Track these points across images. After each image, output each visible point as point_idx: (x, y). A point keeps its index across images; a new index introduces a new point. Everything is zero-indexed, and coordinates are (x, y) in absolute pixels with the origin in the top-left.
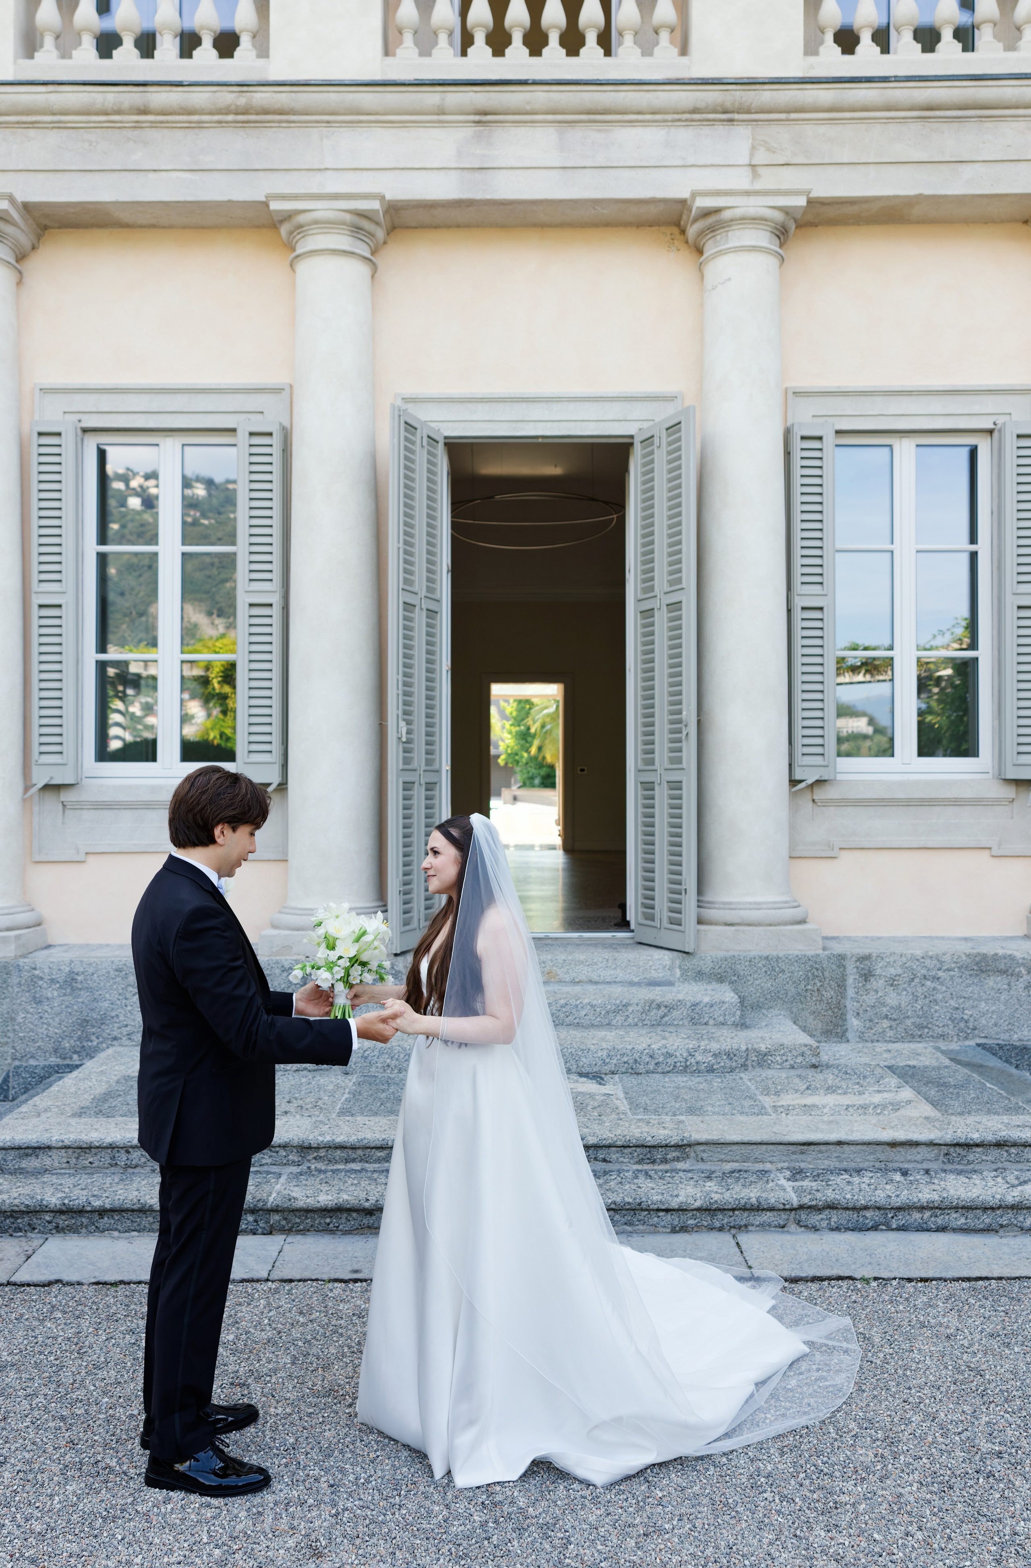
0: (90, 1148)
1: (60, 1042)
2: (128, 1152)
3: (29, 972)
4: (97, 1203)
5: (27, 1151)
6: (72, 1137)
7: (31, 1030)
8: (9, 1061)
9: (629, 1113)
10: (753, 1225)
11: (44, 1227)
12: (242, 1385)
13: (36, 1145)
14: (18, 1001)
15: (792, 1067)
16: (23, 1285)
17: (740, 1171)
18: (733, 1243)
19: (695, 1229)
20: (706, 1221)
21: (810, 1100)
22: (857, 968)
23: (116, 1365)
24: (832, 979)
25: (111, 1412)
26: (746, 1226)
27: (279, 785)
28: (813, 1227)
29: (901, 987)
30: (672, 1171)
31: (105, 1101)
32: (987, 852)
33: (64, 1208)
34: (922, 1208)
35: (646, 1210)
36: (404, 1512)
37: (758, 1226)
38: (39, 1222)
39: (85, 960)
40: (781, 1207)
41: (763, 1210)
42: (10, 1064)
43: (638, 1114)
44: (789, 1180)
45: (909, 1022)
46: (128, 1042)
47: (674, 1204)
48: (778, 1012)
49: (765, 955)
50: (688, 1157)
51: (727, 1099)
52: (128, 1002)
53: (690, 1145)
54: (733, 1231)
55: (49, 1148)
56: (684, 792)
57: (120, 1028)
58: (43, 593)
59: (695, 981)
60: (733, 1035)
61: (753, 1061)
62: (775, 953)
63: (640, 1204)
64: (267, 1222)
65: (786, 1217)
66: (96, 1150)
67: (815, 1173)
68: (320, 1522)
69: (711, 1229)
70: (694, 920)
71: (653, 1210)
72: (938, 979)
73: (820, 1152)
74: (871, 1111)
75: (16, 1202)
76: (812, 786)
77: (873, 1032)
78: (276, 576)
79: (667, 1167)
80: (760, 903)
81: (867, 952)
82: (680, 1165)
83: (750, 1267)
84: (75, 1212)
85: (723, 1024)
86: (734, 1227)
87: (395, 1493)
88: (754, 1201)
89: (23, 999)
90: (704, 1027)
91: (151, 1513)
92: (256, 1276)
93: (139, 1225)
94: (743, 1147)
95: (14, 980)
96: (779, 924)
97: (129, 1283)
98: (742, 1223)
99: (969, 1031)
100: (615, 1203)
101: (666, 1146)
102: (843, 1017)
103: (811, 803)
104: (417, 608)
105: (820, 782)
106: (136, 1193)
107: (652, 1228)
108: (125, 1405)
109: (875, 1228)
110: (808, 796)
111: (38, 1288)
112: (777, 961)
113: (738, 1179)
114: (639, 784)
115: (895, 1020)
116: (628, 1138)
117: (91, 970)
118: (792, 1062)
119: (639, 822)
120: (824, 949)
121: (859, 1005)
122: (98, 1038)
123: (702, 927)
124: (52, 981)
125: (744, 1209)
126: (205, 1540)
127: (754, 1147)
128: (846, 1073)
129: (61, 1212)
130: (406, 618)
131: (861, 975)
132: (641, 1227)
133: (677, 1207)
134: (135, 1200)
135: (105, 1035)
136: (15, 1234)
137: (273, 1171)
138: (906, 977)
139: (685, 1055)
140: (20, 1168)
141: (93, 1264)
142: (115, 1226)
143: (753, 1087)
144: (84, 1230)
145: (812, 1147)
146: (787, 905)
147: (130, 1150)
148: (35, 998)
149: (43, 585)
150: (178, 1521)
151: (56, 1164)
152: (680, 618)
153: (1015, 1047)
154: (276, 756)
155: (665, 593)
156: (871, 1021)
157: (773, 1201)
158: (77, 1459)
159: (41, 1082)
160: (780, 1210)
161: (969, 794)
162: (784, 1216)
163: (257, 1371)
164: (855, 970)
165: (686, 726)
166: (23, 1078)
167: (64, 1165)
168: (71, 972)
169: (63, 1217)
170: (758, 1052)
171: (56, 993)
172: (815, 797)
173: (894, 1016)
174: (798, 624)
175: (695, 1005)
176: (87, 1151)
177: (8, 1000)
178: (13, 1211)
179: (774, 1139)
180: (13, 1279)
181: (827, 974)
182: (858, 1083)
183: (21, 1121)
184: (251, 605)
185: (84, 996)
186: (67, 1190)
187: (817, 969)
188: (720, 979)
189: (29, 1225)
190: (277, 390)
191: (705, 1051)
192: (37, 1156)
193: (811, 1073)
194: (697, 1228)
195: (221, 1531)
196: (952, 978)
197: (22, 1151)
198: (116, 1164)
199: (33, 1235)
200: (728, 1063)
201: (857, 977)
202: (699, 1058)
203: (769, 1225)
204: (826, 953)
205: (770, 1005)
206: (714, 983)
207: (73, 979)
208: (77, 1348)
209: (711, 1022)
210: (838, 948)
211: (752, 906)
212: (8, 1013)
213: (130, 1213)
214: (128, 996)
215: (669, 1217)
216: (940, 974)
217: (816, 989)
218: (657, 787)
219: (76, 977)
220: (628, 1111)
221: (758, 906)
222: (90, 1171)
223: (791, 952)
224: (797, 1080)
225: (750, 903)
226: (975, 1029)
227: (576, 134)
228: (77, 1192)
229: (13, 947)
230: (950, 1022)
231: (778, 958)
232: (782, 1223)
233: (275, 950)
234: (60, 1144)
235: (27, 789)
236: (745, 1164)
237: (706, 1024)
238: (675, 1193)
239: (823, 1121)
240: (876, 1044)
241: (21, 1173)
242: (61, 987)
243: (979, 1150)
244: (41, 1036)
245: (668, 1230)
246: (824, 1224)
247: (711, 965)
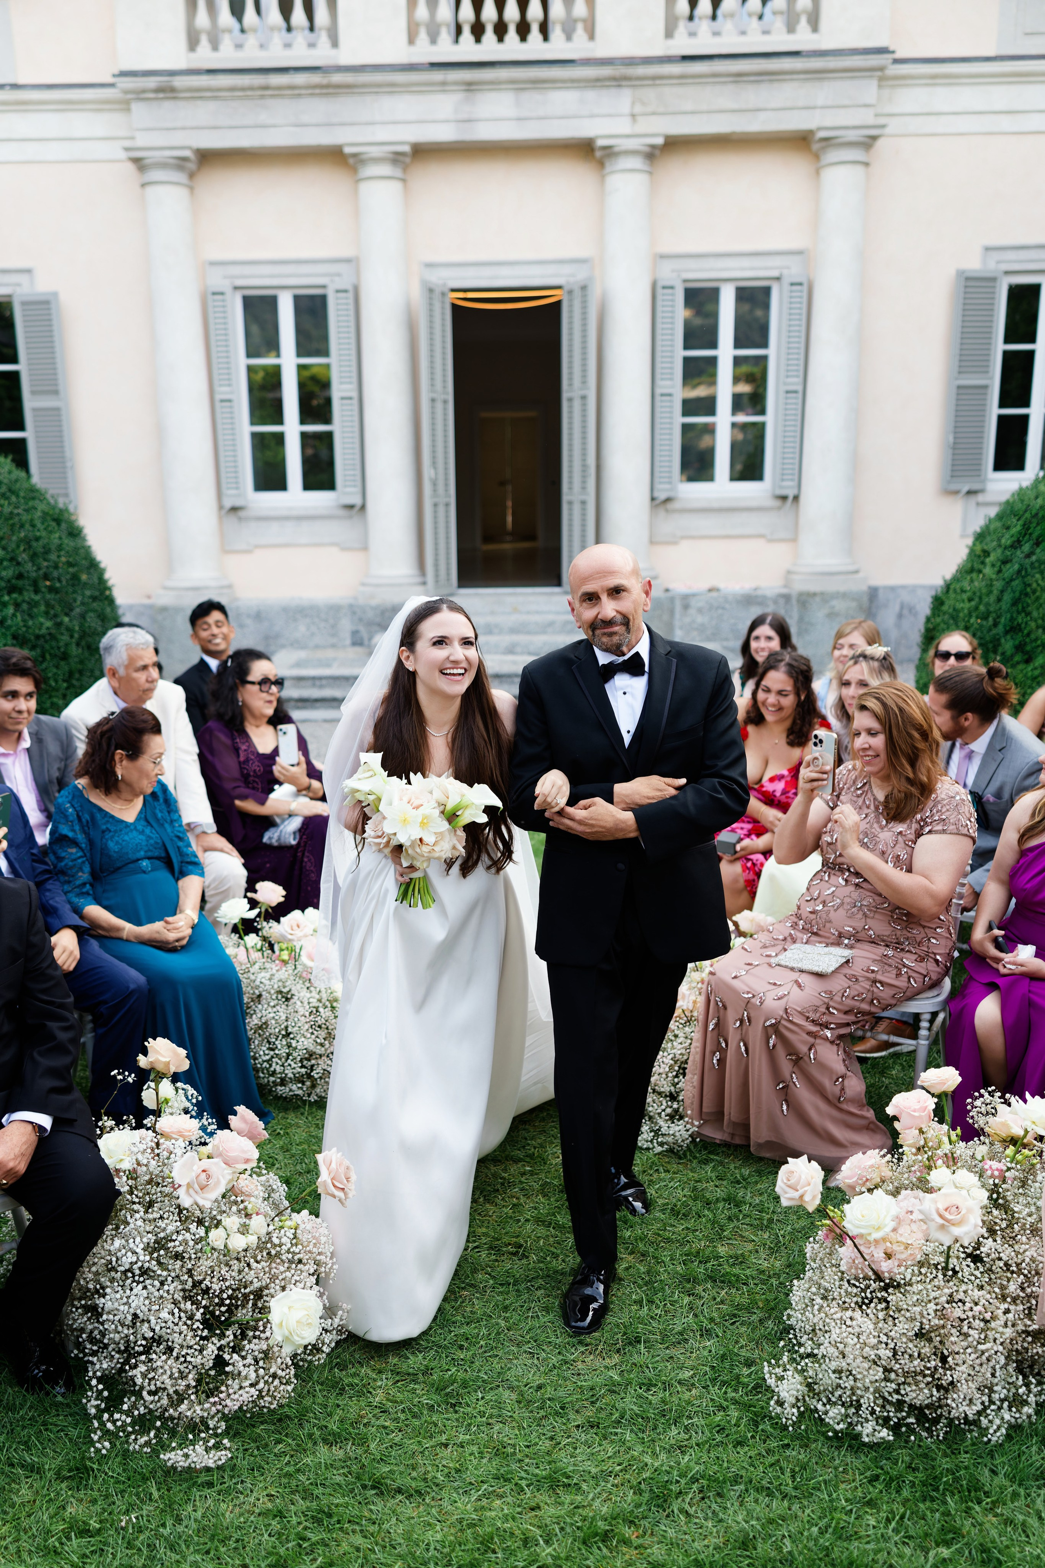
24: (668, 609)
27: (362, 506)
29: (704, 613)
45: (708, 632)
56: (590, 506)
57: (286, 640)
58: (222, 394)
72: (725, 608)
76: (663, 502)
78: (354, 380)
104: (439, 400)
105: (668, 500)
110: (663, 507)
117: (269, 609)
119: (566, 524)
121: (682, 623)
130: (433, 409)
138: (708, 607)
149: (221, 388)
152: (588, 405)
154: (358, 489)
155: (579, 387)
156: (688, 631)
161: (754, 504)
164: (680, 604)
172: (666, 508)
173: (701, 629)
174: (658, 404)
176: (303, 679)
181: (665, 606)
185: (266, 623)
187: (660, 604)
190: (348, 261)
196: (732, 607)
201: (681, 608)
204: (669, 595)
207: (259, 614)
214: (289, 622)
216: (726, 605)
217: (659, 614)
218: (577, 504)
227: (526, 96)
235: (220, 511)
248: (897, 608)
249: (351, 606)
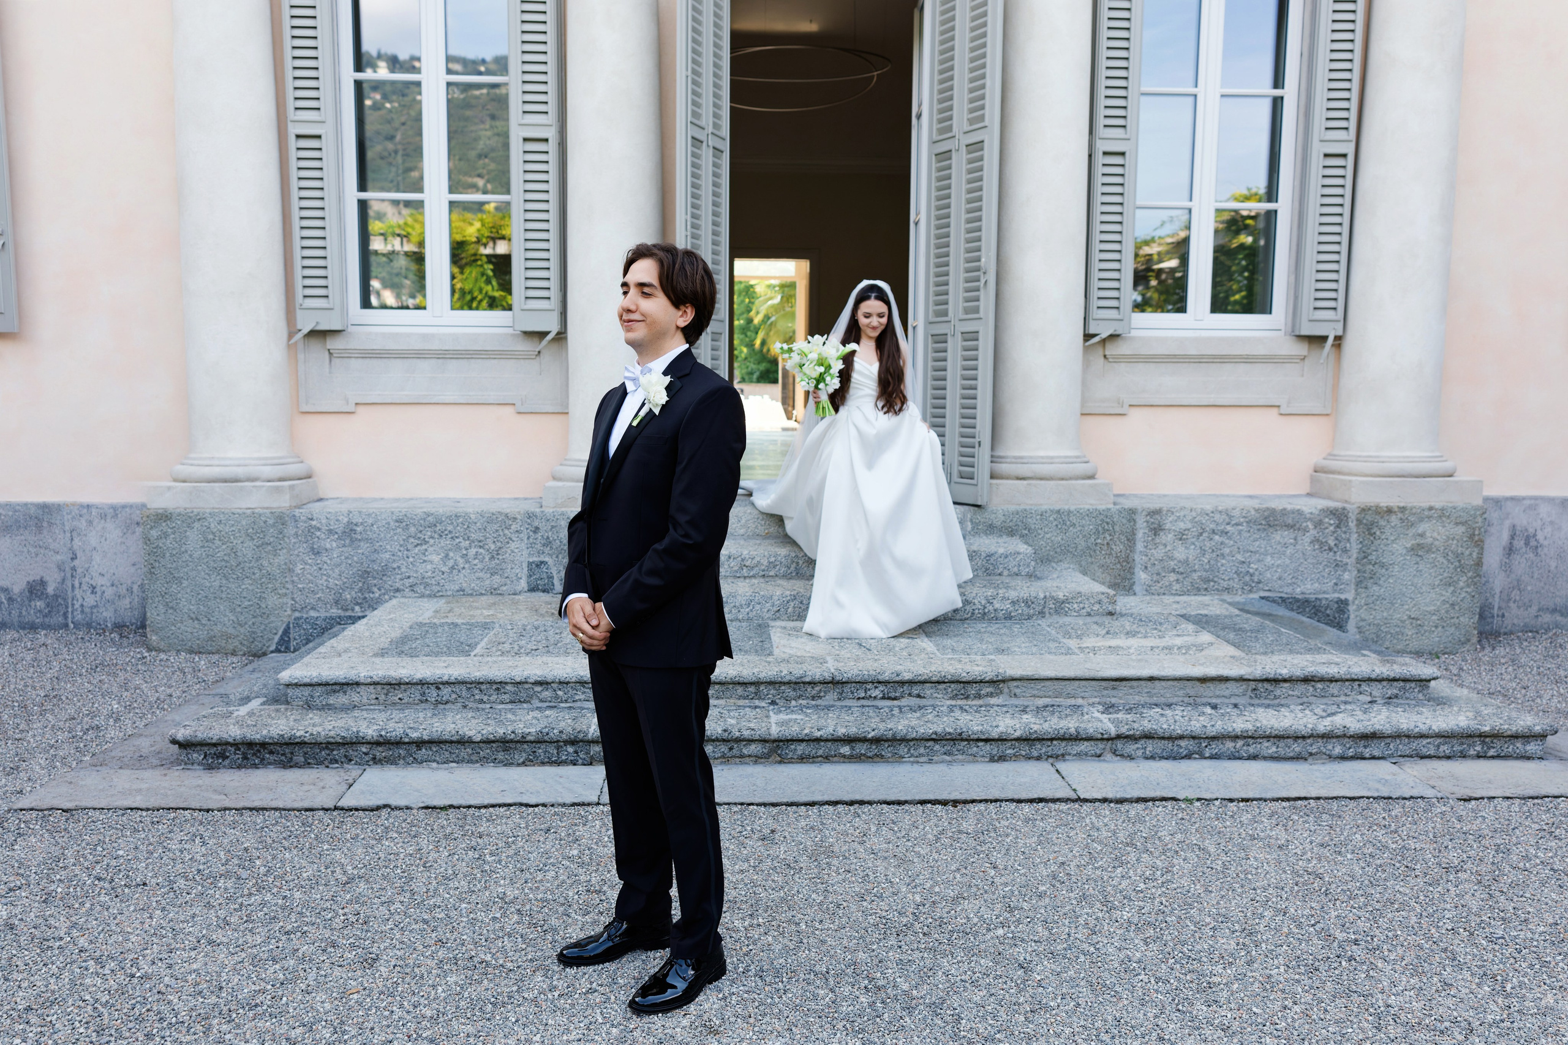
0: (399, 684)
1: (341, 594)
2: (438, 688)
3: (305, 522)
4: (415, 735)
5: (334, 687)
6: (381, 673)
7: (310, 582)
8: (289, 612)
9: (938, 653)
10: (1070, 754)
11: (361, 758)
12: (598, 892)
13: (344, 681)
14: (296, 552)
15: (1089, 615)
16: (351, 810)
17: (1053, 706)
18: (1053, 770)
19: (1013, 758)
20: (1025, 750)
21: (1114, 642)
22: (1147, 522)
23: (465, 876)
24: (1122, 533)
25: (472, 915)
26: (1063, 755)
27: (558, 333)
28: (1128, 756)
29: (1189, 541)
30: (986, 706)
31: (403, 643)
32: (1275, 410)
33: (381, 740)
34: (1235, 738)
35: (966, 740)
36: (790, 995)
37: (1075, 755)
38: (356, 754)
39: (364, 510)
40: (1100, 736)
41: (1082, 739)
42: (290, 616)
43: (947, 654)
44: (1103, 713)
45: (1195, 576)
46: (411, 594)
47: (995, 734)
48: (1068, 566)
49: (1057, 507)
50: (1001, 692)
51: (1031, 642)
52: (409, 554)
53: (1003, 681)
54: (1051, 760)
55: (358, 684)
56: (981, 343)
57: (401, 579)
58: (301, 122)
59: (986, 534)
60: (1028, 584)
61: (1051, 608)
62: (1066, 507)
63: (960, 734)
64: (587, 753)
65: (1103, 746)
66: (406, 686)
67: (1127, 707)
68: (709, 1005)
69: (1029, 758)
70: (987, 475)
71: (973, 740)
72: (1226, 533)
73: (1132, 687)
74: (1175, 651)
75: (332, 733)
76: (1104, 341)
77: (1160, 585)
78: (552, 108)
79: (981, 702)
80: (1052, 458)
81: (1157, 506)
82: (993, 701)
83: (1074, 790)
84: (392, 744)
85: (1017, 575)
86: (1051, 757)
87: (777, 980)
88: (1073, 731)
89: (301, 549)
90: (998, 577)
91: (539, 1000)
92: (586, 800)
93: (458, 756)
94: (1056, 682)
95: (290, 530)
96: (1071, 479)
97: (459, 808)
98: (1060, 753)
99: (1253, 585)
100: (936, 733)
101: (981, 682)
102: (1131, 571)
103: (1102, 358)
104: (705, 144)
105: (1114, 337)
106: (454, 726)
107: (971, 758)
108: (484, 909)
109: (1188, 757)
110: (1100, 352)
111: (367, 813)
112: (1068, 514)
113: (1053, 713)
114: (930, 337)
115: (1182, 573)
116: (943, 674)
117: (370, 521)
118: (1089, 610)
119: (929, 376)
120: (1115, 504)
121: (1147, 558)
122: (379, 589)
123: (994, 481)
124: (330, 532)
125: (1062, 739)
126: (600, 1021)
127: (1068, 682)
128: (1141, 620)
129: (378, 744)
130: (694, 155)
131: (1151, 530)
132: (960, 757)
133: (997, 737)
134: (454, 732)
135: (386, 586)
136: (331, 766)
137: (586, 706)
138: (1195, 531)
139: (983, 602)
140: (327, 705)
141: (418, 791)
142: (433, 757)
143: (1053, 632)
144: (402, 762)
145: (1124, 683)
146: (1079, 460)
147: (441, 686)
148: (313, 549)
149: (299, 112)
150: (568, 1006)
151: (365, 701)
152: (981, 159)
153: (1297, 600)
154: (554, 303)
155: (965, 133)
156: (1158, 574)
157: (1091, 730)
158: (451, 956)
159: (323, 633)
160: (1097, 739)
161: (1261, 351)
162: (1101, 745)
163: (609, 880)
164: (1145, 524)
165: (985, 273)
166: (304, 629)
167: (373, 702)
168: (350, 523)
169: (380, 749)
170: (1056, 600)
171: (334, 545)
172: (1107, 353)
173: (1181, 570)
174: (1099, 170)
175: (990, 556)
176: (397, 687)
177: (285, 551)
178: (329, 743)
179: (1087, 675)
180: (340, 804)
181: (1117, 528)
182: (1156, 629)
183: (323, 660)
184: (525, 140)
185: (364, 547)
186: (381, 723)
187: (1108, 523)
188: (1011, 533)
189: (346, 756)
191: (1004, 598)
192: (345, 693)
193: (1107, 620)
194: (1016, 757)
195: (613, 1013)
196: (1240, 532)
197: (329, 688)
198: (426, 700)
199: (350, 767)
200: (1026, 611)
201: (1147, 531)
202: (997, 606)
203: (1086, 755)
204: (1118, 507)
205: (1060, 558)
206: (1004, 537)
207: (351, 530)
208: (422, 862)
209: (1006, 573)
210: (1128, 504)
211: (1044, 461)
212: (285, 564)
213: (448, 745)
214: (410, 547)
215: (988, 747)
216: (1229, 528)
217: (1105, 542)
218: (949, 339)
219: (355, 528)
220: (936, 651)
221: (1050, 460)
222: (401, 705)
223: (1082, 506)
224: (1095, 627)
225: (1042, 457)
226: (1259, 582)
228: (391, 725)
229: (287, 497)
230: (1235, 576)
231: (1069, 512)
232: (1098, 752)
233: (560, 501)
234: (369, 680)
235: (291, 335)
236: (1057, 699)
237: (1000, 575)
238: (994, 724)
239: (1132, 660)
240: (1163, 597)
241: (329, 709)
242: (339, 538)
243: (1286, 685)
244: (321, 587)
245: (987, 760)
246: (1140, 753)
247: (1003, 518)
248: (1505, 536)
249: (530, 516)
